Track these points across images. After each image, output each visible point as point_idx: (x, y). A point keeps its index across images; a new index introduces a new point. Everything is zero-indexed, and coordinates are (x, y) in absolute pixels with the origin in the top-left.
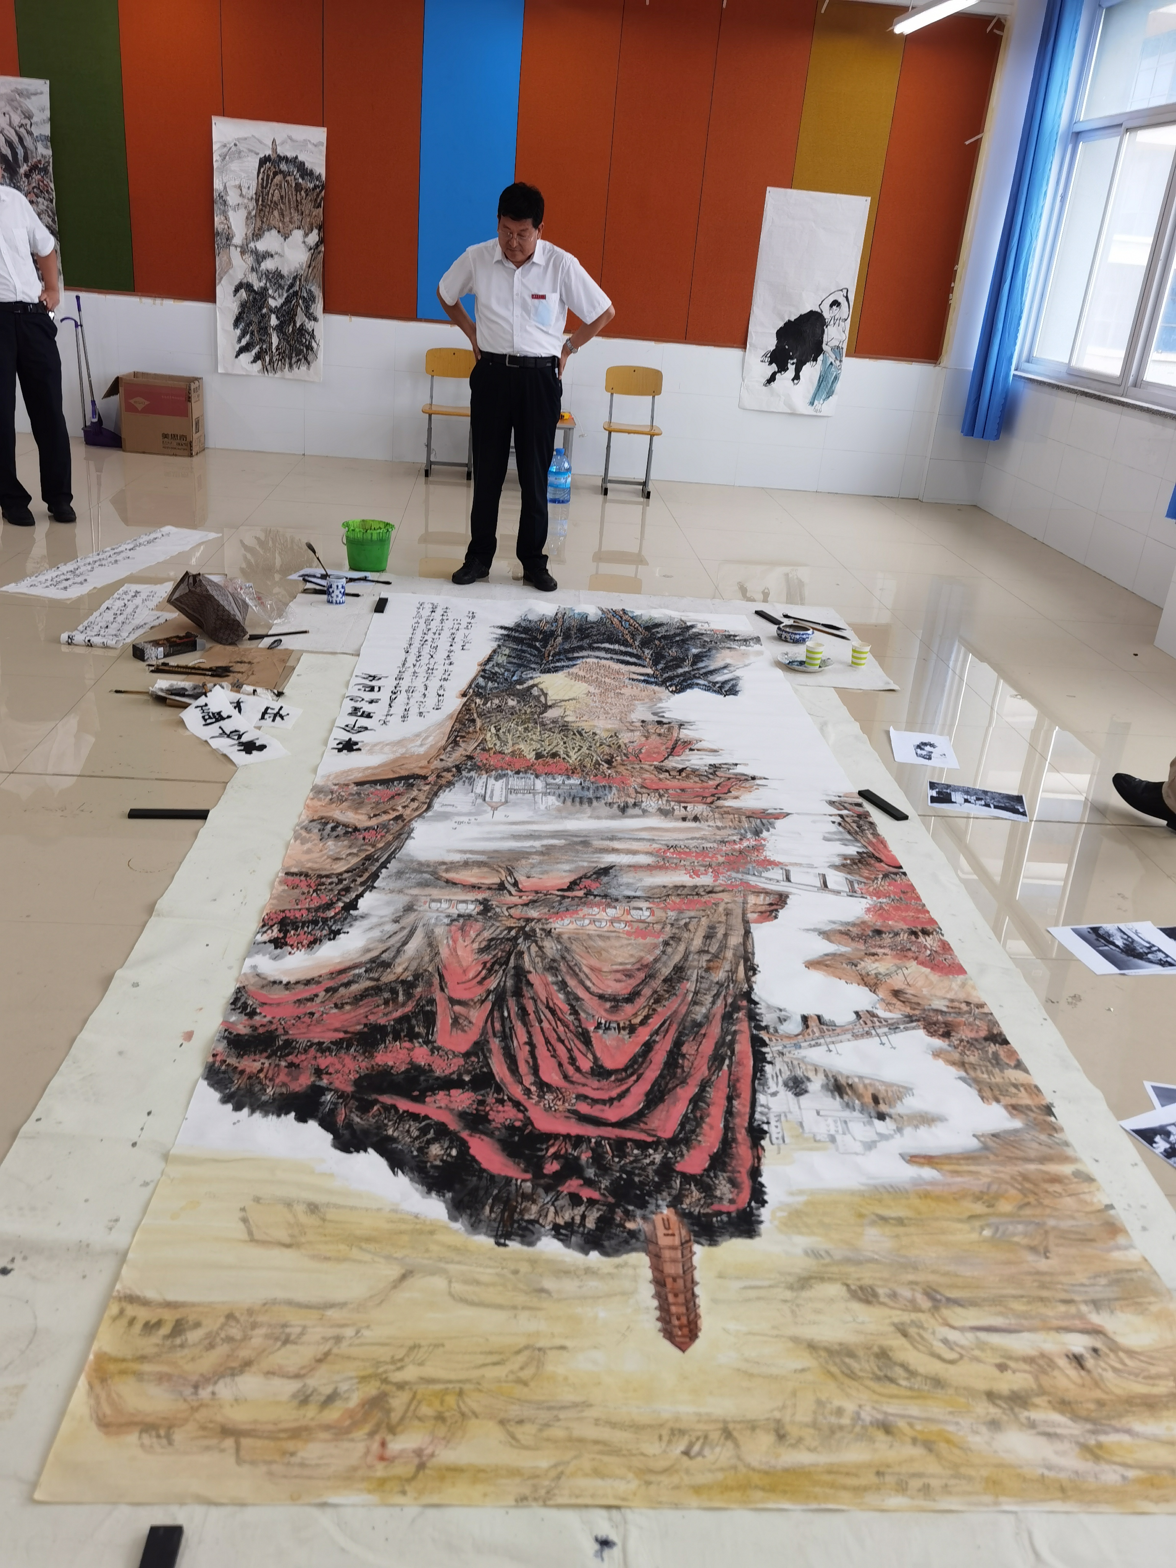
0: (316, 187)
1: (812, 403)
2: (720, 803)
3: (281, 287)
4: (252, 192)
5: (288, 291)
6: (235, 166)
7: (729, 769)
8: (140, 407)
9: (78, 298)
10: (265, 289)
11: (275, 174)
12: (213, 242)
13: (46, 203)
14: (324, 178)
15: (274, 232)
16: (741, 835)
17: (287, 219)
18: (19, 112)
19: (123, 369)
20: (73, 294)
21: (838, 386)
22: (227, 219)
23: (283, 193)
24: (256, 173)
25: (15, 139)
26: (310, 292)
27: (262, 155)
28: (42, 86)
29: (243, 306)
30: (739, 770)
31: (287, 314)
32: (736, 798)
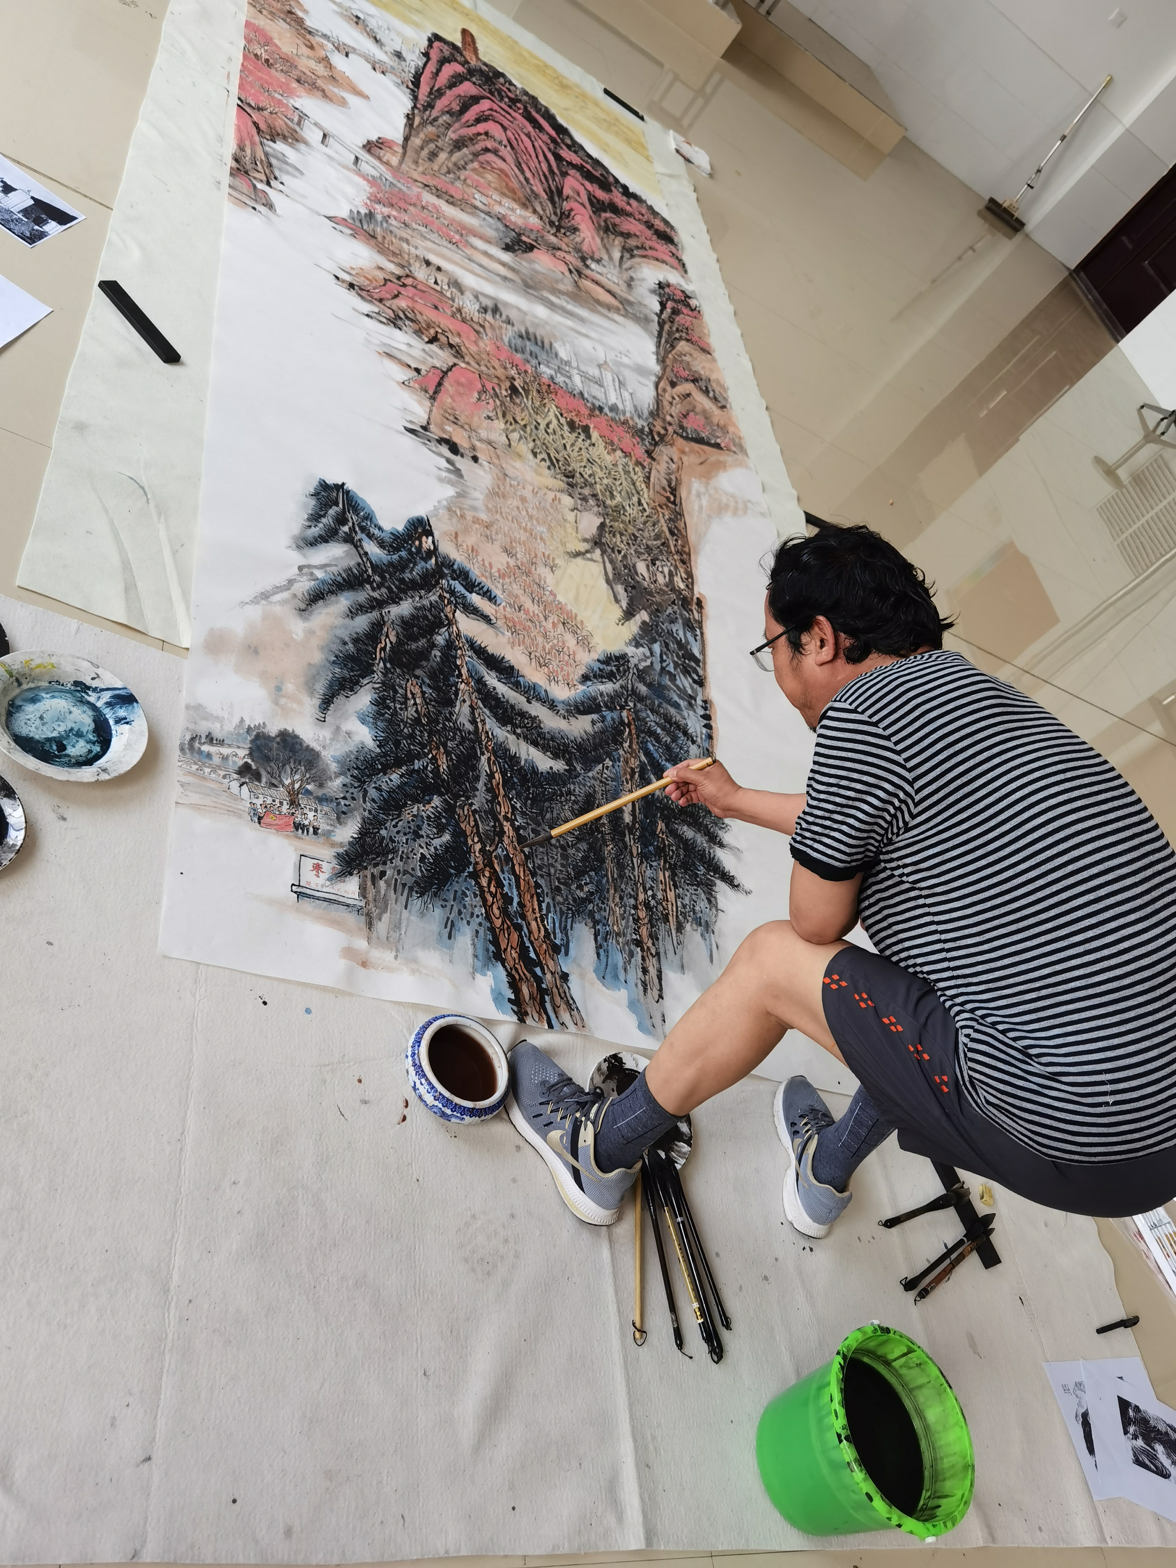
2: (398, 271)
7: (378, 313)
16: (387, 221)
30: (367, 307)
32: (380, 268)
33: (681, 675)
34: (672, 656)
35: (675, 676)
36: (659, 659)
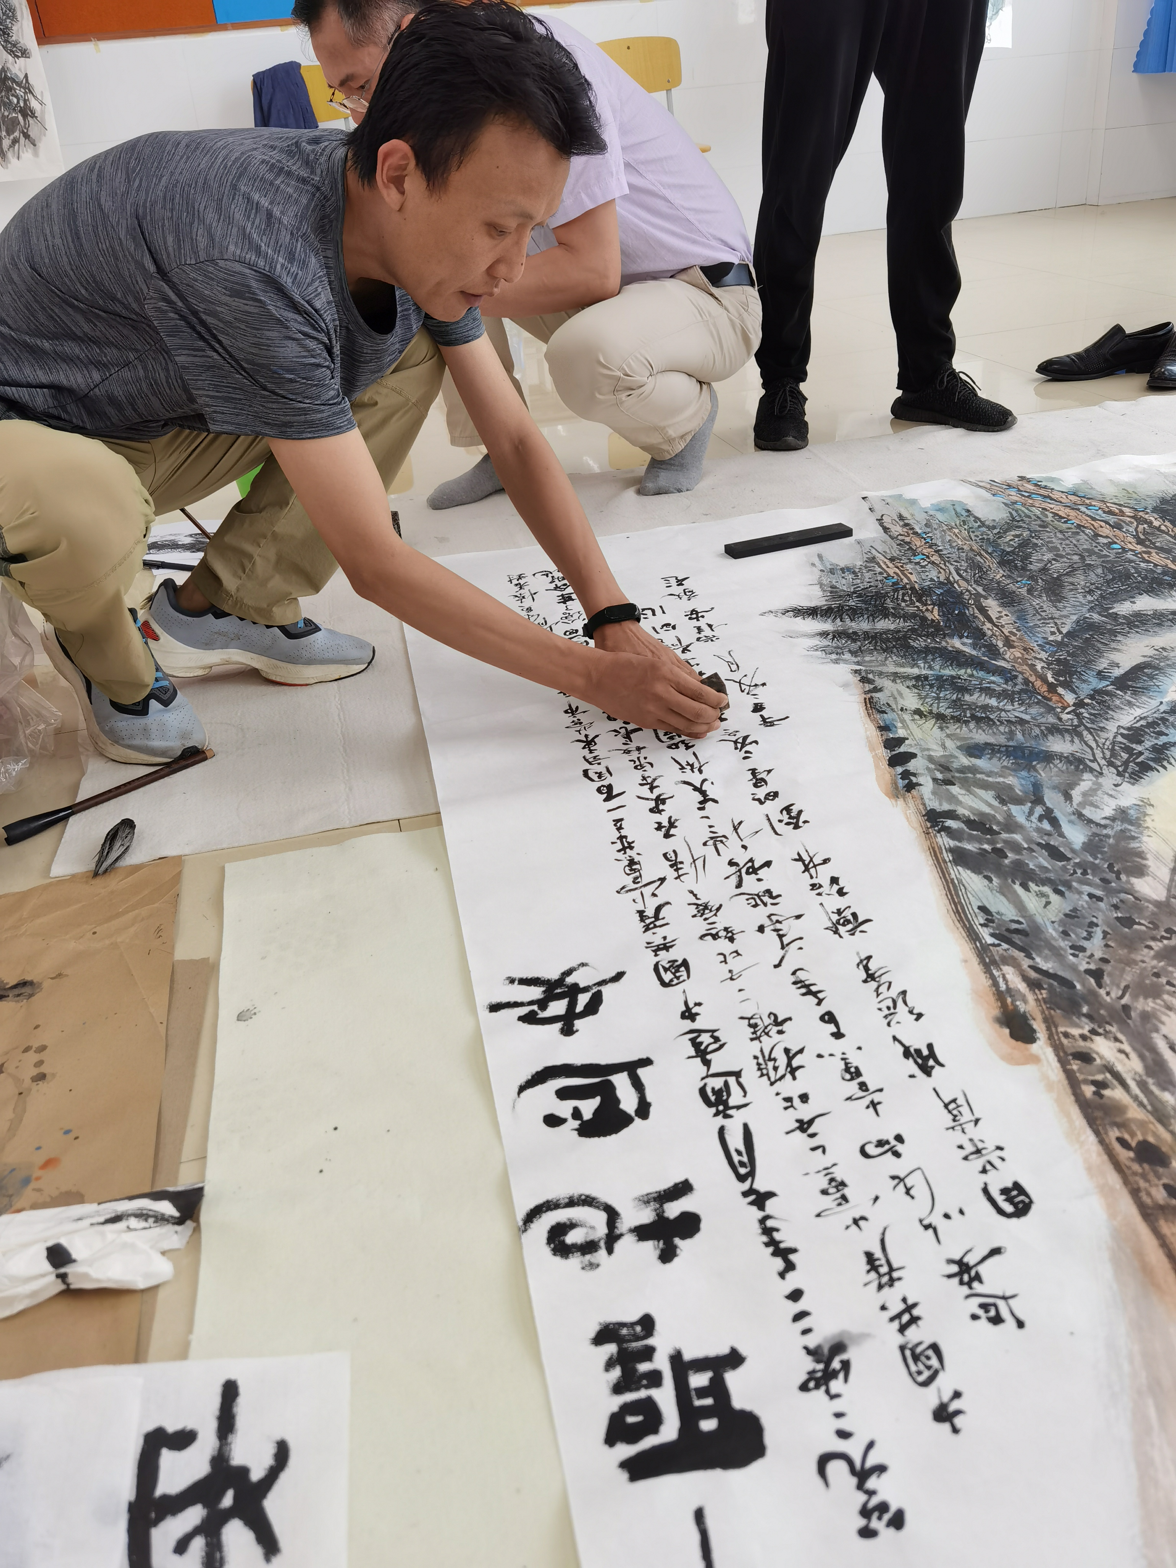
33: (987, 810)
34: (1029, 840)
35: (1003, 802)
36: (1057, 813)
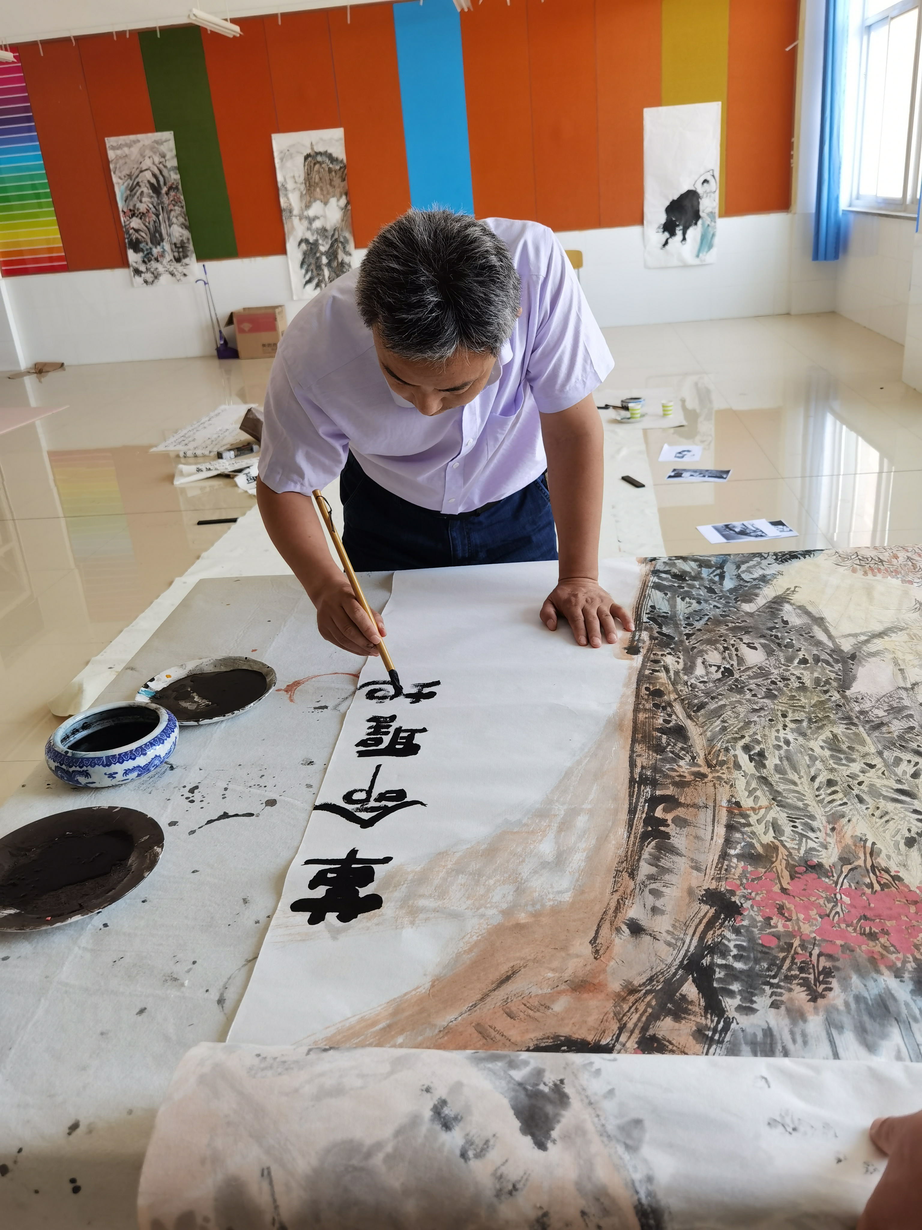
0: (341, 168)
1: (698, 256)
3: (326, 237)
4: (301, 179)
5: (331, 238)
6: (289, 164)
8: (247, 329)
9: (204, 266)
10: (317, 241)
11: (315, 164)
12: (281, 216)
13: (180, 209)
14: (345, 161)
15: (318, 202)
17: (325, 193)
18: (158, 154)
19: (236, 306)
20: (201, 264)
21: (716, 240)
22: (288, 199)
23: (321, 176)
24: (302, 166)
25: (157, 172)
26: (345, 238)
27: (305, 154)
28: (168, 135)
29: (305, 254)
31: (332, 254)
